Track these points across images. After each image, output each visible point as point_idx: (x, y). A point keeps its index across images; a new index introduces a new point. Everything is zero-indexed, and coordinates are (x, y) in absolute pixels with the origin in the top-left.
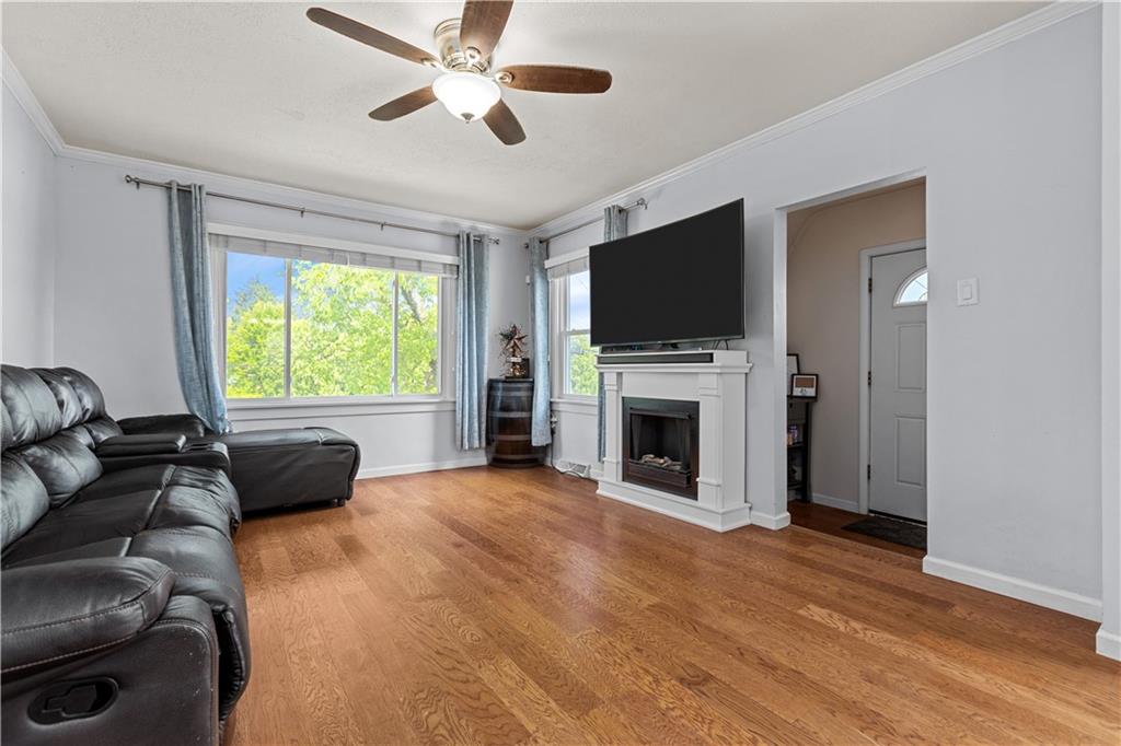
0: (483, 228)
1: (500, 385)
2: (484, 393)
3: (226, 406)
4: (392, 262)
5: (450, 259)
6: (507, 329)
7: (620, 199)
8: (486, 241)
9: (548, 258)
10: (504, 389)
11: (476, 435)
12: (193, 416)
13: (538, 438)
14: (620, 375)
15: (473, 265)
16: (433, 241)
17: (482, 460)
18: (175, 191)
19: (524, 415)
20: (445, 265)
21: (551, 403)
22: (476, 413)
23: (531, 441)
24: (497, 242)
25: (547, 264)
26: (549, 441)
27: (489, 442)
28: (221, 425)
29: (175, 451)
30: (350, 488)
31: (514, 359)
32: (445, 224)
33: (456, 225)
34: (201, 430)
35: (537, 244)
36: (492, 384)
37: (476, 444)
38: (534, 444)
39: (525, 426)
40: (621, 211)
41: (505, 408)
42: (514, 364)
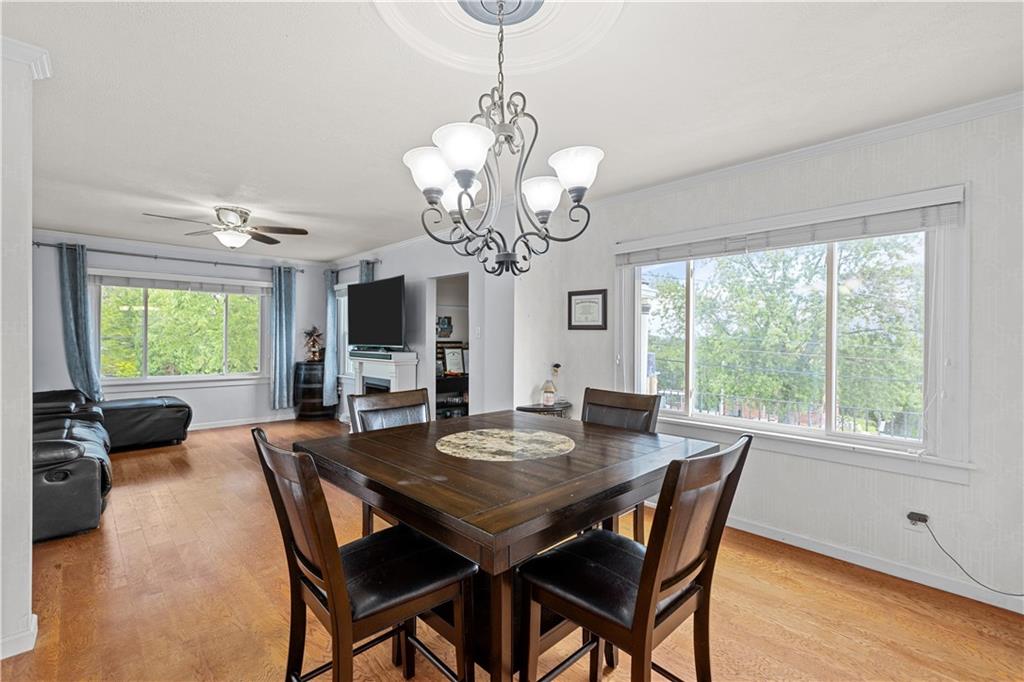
0: (292, 262)
1: (303, 367)
2: (292, 372)
3: (100, 383)
4: (222, 288)
5: (266, 284)
6: (310, 329)
7: (369, 256)
8: (293, 271)
9: (337, 283)
10: (306, 369)
11: (285, 399)
12: (77, 391)
13: (328, 400)
14: (361, 364)
15: (283, 288)
16: (255, 273)
17: (292, 415)
18: (65, 250)
19: (318, 386)
20: (262, 288)
21: (338, 378)
22: (285, 385)
23: (322, 403)
24: (302, 271)
25: (336, 287)
26: (336, 403)
27: (295, 404)
28: (97, 396)
29: (70, 412)
30: (185, 434)
31: (313, 349)
32: (263, 260)
33: (272, 261)
34: (83, 399)
35: (330, 273)
36: (298, 366)
37: (285, 405)
38: (324, 404)
39: (320, 393)
40: (368, 263)
41: (307, 381)
42: (314, 353)
